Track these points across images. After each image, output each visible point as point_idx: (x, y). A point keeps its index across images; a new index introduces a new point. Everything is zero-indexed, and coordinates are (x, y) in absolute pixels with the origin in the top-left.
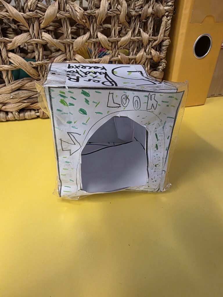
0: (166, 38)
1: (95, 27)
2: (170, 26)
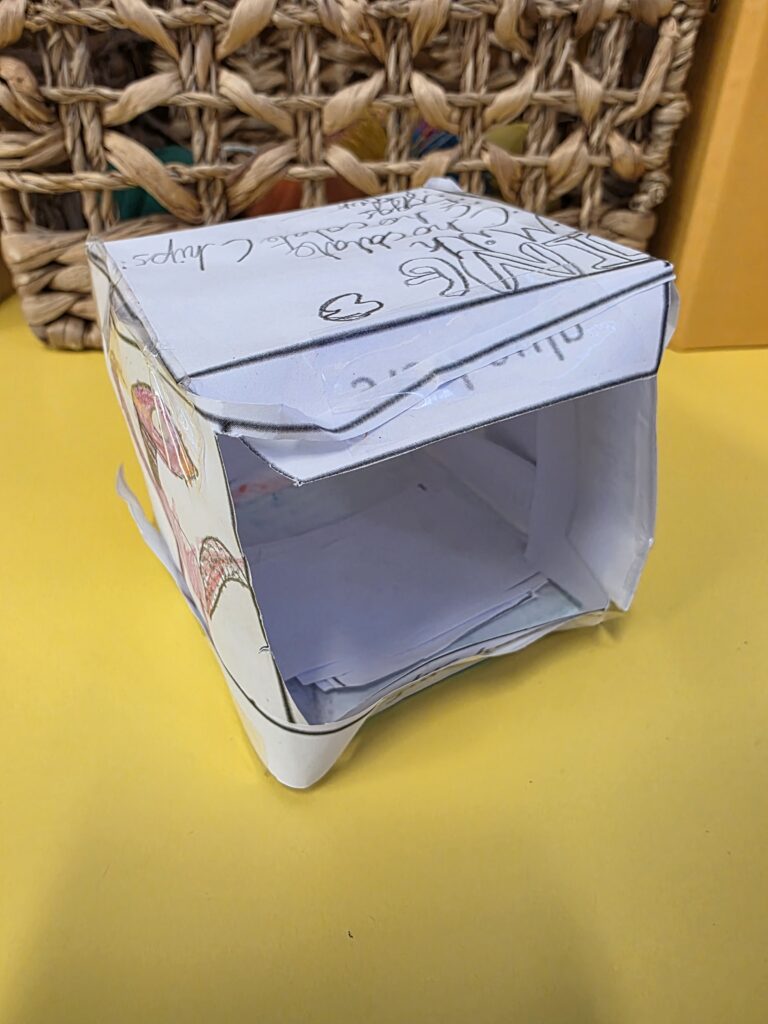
0: (670, 95)
1: (404, 57)
2: (690, 54)
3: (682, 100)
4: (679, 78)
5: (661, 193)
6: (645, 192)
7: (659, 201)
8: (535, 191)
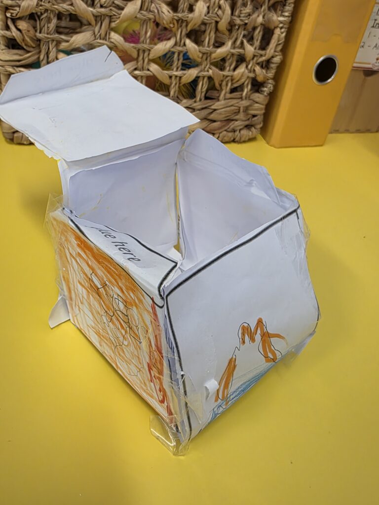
1: (184, 33)
2: (283, 40)
3: (280, 55)
4: (280, 48)
5: (272, 88)
6: (266, 87)
7: (271, 91)
8: (227, 85)
